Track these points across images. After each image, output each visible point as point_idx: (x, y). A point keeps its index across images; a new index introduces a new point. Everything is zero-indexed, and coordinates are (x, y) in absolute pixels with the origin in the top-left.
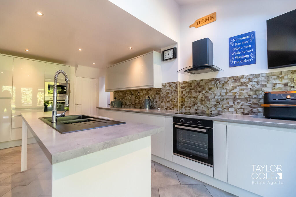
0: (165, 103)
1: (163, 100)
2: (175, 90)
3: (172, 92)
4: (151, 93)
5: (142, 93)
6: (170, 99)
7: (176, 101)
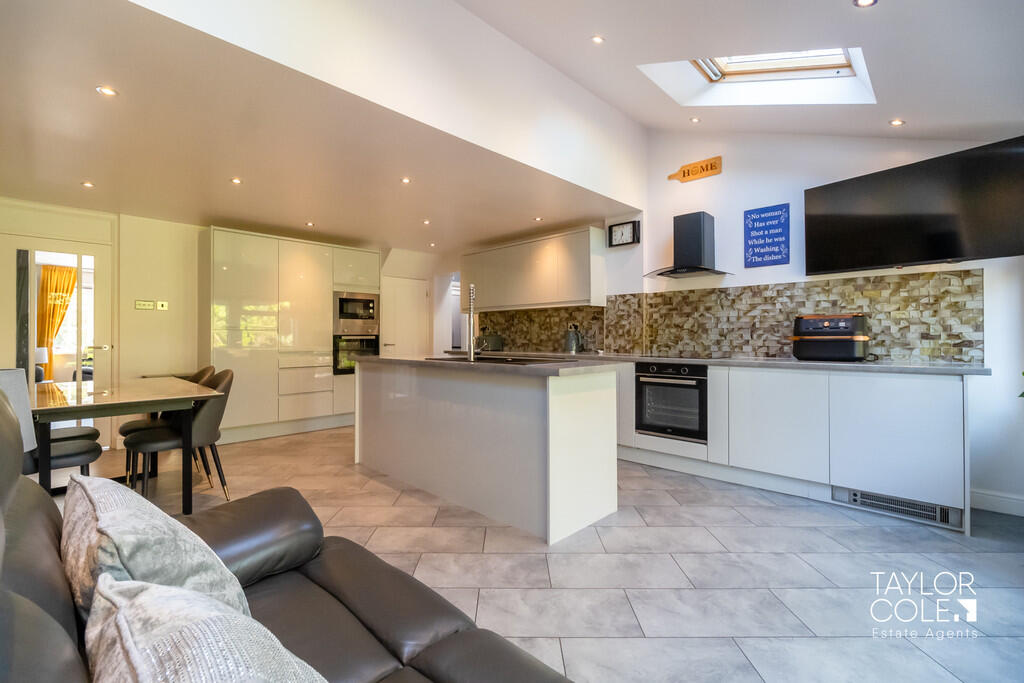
0: (615, 338)
1: (609, 332)
2: (635, 311)
3: (629, 316)
4: (580, 318)
5: (559, 315)
6: (625, 330)
7: (638, 333)
